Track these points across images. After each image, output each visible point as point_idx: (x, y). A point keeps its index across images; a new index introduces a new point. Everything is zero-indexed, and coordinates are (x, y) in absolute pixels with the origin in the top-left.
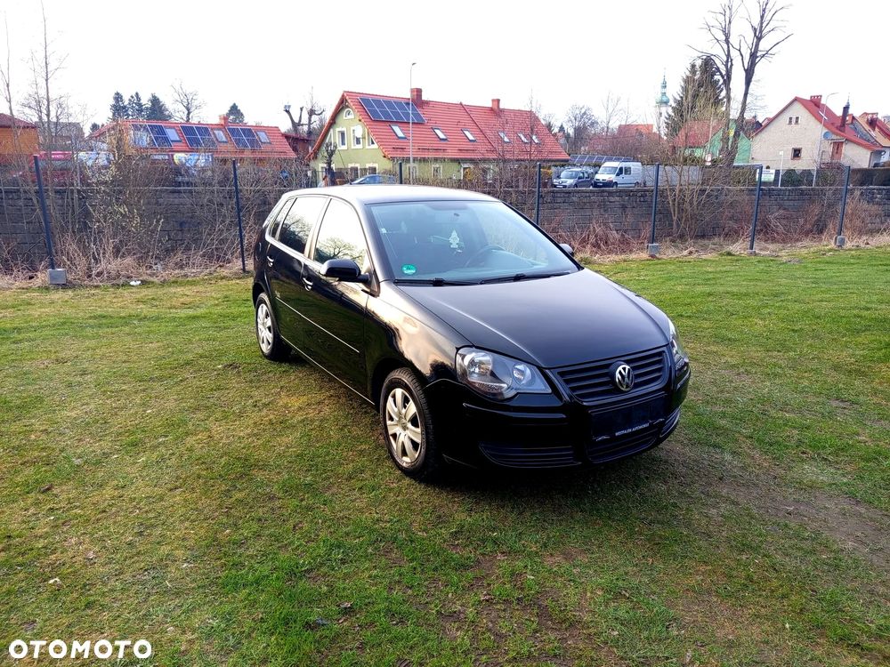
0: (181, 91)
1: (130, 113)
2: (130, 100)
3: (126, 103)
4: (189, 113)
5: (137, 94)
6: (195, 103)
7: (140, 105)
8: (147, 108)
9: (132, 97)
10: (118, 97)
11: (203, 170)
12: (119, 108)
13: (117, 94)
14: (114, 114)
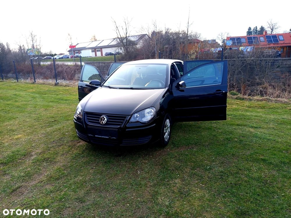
0: (270, 23)
1: (253, 33)
2: (253, 29)
3: (252, 30)
4: (272, 31)
5: (256, 27)
6: (275, 27)
7: (256, 30)
8: (259, 31)
9: (254, 28)
10: (250, 29)
11: (249, 52)
12: (249, 33)
13: (250, 28)
14: (247, 35)
